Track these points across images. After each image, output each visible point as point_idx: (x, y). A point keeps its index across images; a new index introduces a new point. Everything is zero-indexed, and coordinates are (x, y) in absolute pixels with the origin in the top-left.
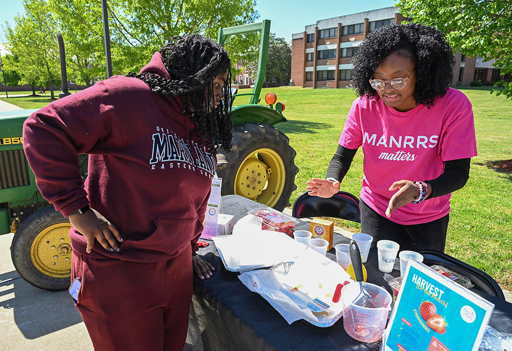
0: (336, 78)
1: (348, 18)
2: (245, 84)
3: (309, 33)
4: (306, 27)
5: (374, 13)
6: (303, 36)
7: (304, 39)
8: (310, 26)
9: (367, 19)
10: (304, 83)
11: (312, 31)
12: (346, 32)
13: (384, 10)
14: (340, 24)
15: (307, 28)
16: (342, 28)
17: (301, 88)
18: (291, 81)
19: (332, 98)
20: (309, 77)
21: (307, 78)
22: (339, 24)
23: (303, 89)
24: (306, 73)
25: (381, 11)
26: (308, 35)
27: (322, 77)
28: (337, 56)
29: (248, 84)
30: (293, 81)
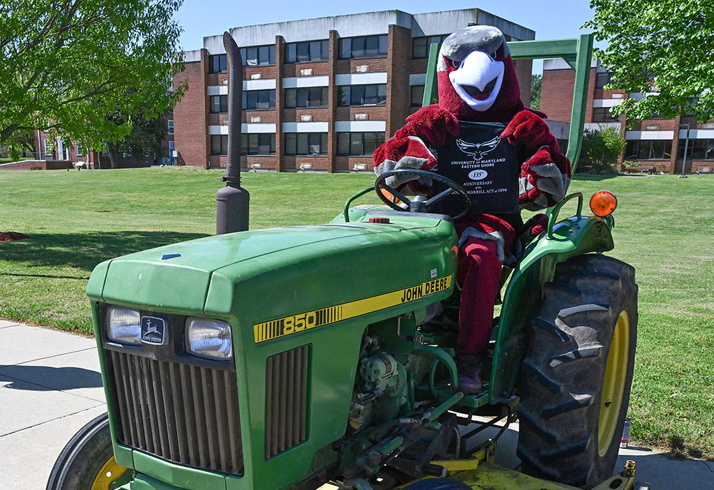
0: (278, 150)
1: (295, 26)
2: (61, 158)
3: (212, 53)
4: (205, 39)
5: (346, 20)
6: (198, 57)
7: (202, 65)
8: (215, 37)
9: (334, 33)
10: (208, 159)
11: (217, 48)
12: (292, 56)
13: (366, 16)
14: (280, 38)
15: (208, 43)
16: (283, 45)
17: (201, 169)
18: (175, 154)
19: (280, 192)
20: (217, 147)
21: (214, 148)
22: (277, 37)
23: (206, 172)
24: (211, 139)
25: (361, 19)
26: (211, 57)
27: (249, 148)
28: (278, 104)
29: (68, 159)
30: (179, 153)
